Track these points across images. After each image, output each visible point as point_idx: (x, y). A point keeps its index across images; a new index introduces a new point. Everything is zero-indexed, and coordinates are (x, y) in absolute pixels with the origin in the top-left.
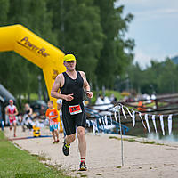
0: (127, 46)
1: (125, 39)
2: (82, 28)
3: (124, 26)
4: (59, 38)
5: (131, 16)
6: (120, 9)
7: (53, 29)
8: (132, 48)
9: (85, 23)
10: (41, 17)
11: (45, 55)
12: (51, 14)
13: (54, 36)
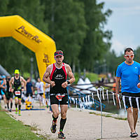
0: (105, 36)
1: (104, 30)
2: (69, 20)
3: (104, 20)
4: (50, 27)
5: (110, 12)
6: (101, 5)
7: (44, 20)
8: (110, 38)
9: (72, 16)
10: (36, 10)
11: (38, 42)
12: (43, 7)
13: (46, 25)
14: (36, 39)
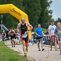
0: (49, 12)
1: (49, 10)
4: (25, 9)
5: (51, 2)
7: (23, 6)
8: (51, 13)
9: (35, 4)
13: (23, 8)
14: (19, 14)
